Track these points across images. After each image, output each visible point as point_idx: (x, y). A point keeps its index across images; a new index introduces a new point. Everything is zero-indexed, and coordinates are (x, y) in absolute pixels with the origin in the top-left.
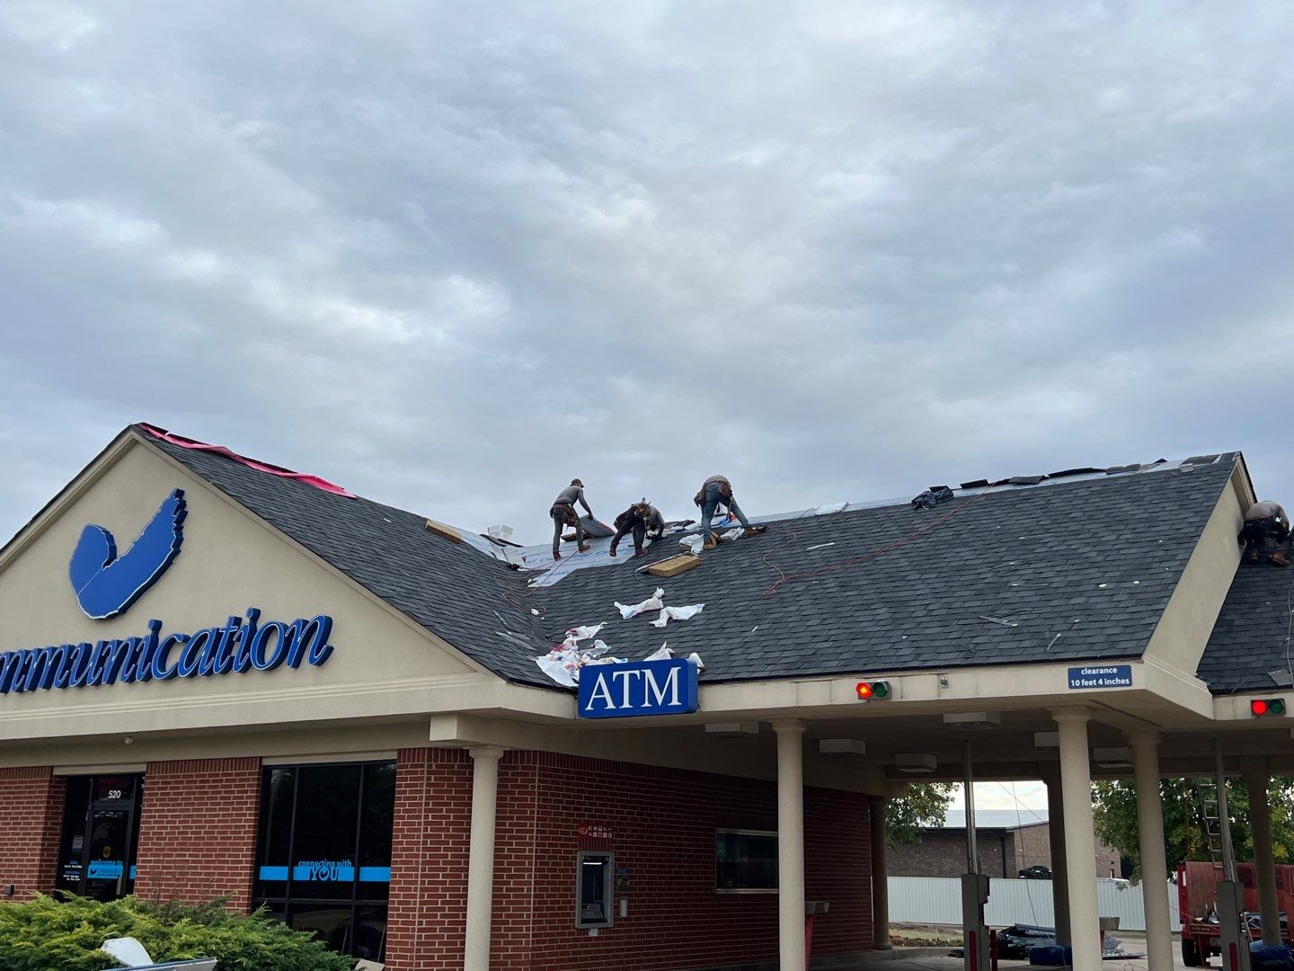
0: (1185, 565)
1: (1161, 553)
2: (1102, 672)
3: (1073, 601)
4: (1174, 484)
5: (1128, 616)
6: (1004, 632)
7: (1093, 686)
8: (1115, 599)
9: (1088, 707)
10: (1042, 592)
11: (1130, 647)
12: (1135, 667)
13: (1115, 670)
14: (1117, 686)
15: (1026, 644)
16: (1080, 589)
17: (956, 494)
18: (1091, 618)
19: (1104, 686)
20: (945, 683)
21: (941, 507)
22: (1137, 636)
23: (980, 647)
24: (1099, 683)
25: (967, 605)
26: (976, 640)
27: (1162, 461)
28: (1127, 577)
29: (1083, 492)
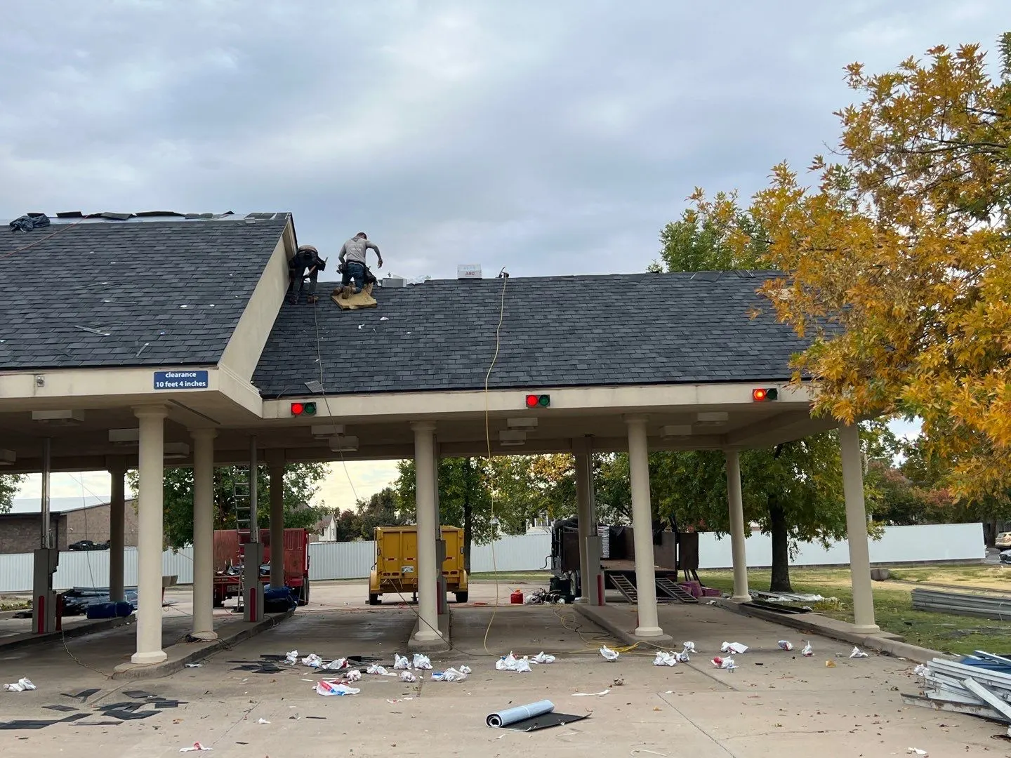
0: (251, 295)
1: (231, 284)
2: (183, 375)
3: (158, 317)
4: (240, 231)
5: (206, 332)
6: (98, 340)
7: (175, 388)
8: (196, 317)
9: (165, 405)
10: (130, 309)
11: (209, 356)
12: (212, 373)
13: (194, 375)
14: (195, 388)
15: (118, 350)
16: (165, 308)
17: (52, 221)
18: (174, 332)
19: (184, 387)
20: (41, 382)
21: (38, 230)
22: (213, 348)
23: (74, 352)
24: (181, 384)
25: (62, 315)
26: (71, 346)
27: (231, 213)
28: (204, 301)
29: (165, 231)
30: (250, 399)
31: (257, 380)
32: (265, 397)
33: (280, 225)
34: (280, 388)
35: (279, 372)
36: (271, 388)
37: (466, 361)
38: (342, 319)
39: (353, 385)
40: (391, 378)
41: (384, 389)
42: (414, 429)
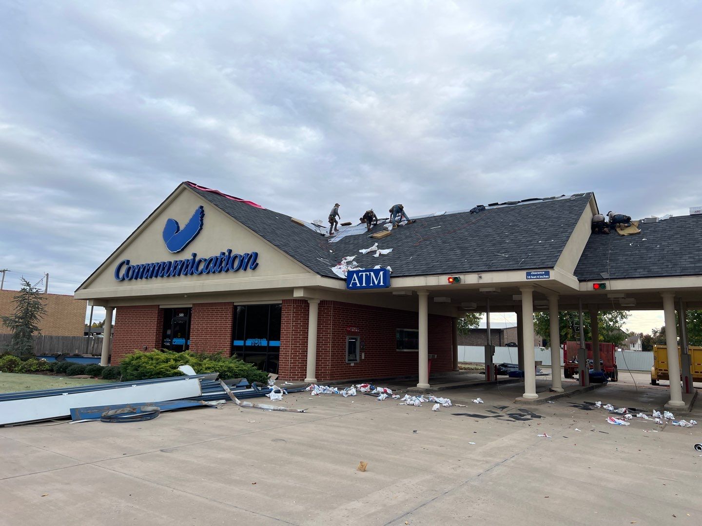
0: (571, 234)
1: (562, 230)
2: (539, 273)
3: (529, 247)
4: (568, 204)
5: (549, 253)
6: (503, 259)
7: (535, 279)
8: (545, 246)
9: (533, 286)
10: (517, 244)
11: (550, 264)
12: (551, 272)
14: (544, 278)
15: (510, 263)
16: (532, 243)
17: (486, 208)
18: (535, 254)
20: (480, 277)
21: (481, 213)
22: (552, 260)
23: (494, 264)
24: (537, 277)
25: (489, 249)
26: (492, 262)
27: (564, 195)
28: (549, 239)
29: (533, 207)
30: (573, 283)
31: (576, 273)
32: (580, 281)
33: (587, 199)
34: (588, 277)
35: (587, 269)
36: (583, 276)
37: (692, 260)
38: (621, 241)
39: (625, 274)
40: (646, 270)
41: (642, 276)
42: (662, 296)
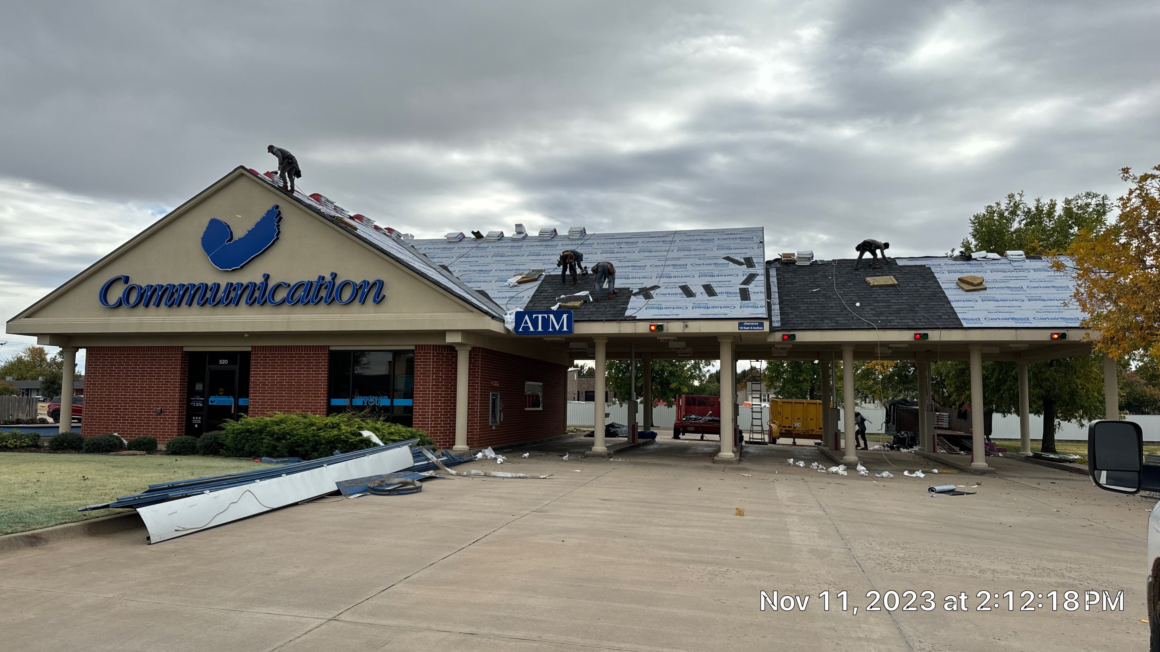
2: (752, 324)
7: (748, 330)
12: (765, 323)
13: (757, 324)
14: (758, 330)
19: (752, 329)
20: (686, 326)
24: (750, 328)
32: (771, 331)
40: (833, 321)
41: (831, 328)
